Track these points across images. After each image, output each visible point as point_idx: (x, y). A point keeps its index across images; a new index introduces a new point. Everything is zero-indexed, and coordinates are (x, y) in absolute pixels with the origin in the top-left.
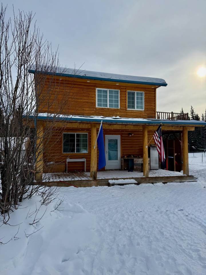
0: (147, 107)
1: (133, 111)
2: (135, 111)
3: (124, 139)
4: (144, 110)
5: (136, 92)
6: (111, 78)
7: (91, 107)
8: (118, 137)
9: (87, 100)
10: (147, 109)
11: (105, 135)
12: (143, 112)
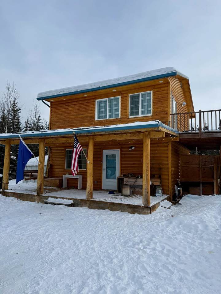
0: (156, 110)
1: (135, 119)
2: (139, 118)
3: (125, 154)
4: (151, 114)
5: (140, 94)
6: (101, 86)
7: (91, 121)
8: (117, 152)
9: (87, 115)
10: (157, 112)
11: (103, 150)
12: (150, 117)
